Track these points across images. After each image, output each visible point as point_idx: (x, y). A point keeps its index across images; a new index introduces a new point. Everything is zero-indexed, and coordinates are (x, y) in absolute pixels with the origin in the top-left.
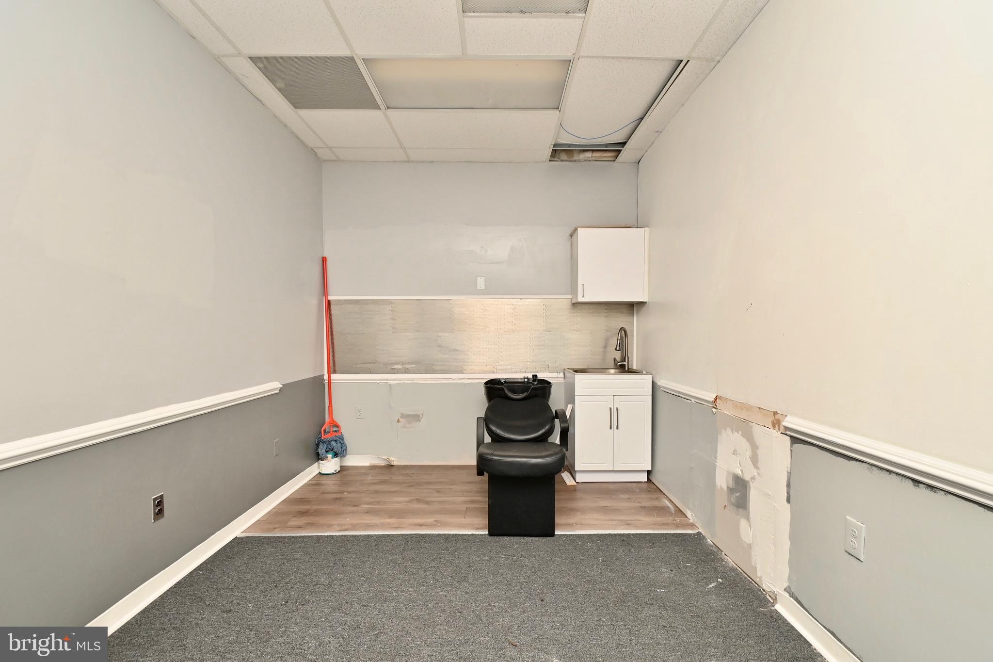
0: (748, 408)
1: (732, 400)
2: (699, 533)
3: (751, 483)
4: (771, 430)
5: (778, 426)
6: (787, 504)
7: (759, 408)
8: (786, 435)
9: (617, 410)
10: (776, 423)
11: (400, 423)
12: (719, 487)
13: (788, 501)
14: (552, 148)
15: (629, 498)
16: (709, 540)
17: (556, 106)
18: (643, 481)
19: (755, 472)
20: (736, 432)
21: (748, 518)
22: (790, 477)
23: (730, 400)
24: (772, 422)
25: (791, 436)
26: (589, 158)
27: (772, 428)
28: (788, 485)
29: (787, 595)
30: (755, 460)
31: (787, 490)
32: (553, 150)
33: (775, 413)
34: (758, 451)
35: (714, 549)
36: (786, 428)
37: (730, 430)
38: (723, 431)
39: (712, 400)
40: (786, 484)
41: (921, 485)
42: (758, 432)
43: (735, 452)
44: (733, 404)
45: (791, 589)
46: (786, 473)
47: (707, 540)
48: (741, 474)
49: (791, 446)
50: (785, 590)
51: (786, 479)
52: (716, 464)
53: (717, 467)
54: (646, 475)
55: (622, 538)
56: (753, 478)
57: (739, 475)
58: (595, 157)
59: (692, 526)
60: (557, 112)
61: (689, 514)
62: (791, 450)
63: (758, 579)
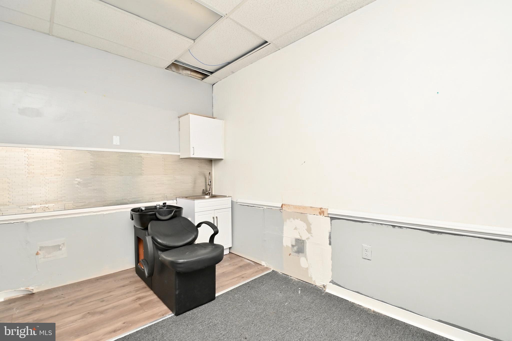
0: (304, 208)
1: (293, 205)
2: (273, 271)
3: (306, 240)
4: (319, 216)
5: (323, 213)
6: (329, 245)
7: (311, 207)
8: (329, 217)
9: (217, 217)
10: (322, 212)
11: (39, 255)
12: (285, 246)
13: (330, 244)
14: (173, 62)
15: (230, 264)
16: (279, 273)
17: (194, 38)
18: (227, 254)
19: (309, 235)
20: (296, 219)
21: (306, 257)
22: (331, 234)
23: (291, 205)
24: (319, 212)
25: (331, 217)
26: (188, 74)
27: (319, 215)
28: (330, 238)
29: (331, 284)
30: (309, 230)
31: (329, 240)
32: (173, 63)
33: (321, 209)
34: (311, 226)
35: (284, 276)
36: (328, 214)
37: (292, 219)
38: (288, 220)
39: (281, 206)
40: (328, 237)
41: (396, 227)
42: (311, 218)
43: (296, 229)
44: (293, 207)
45: (333, 281)
46: (329, 233)
47: (278, 272)
48: (300, 238)
49: (331, 221)
50: (330, 282)
51: (328, 235)
52: (283, 235)
53: (284, 237)
54: (228, 250)
55: (248, 286)
56: (308, 238)
57: (299, 238)
58: (192, 75)
59: (267, 268)
60: (193, 42)
61: (263, 263)
62: (331, 223)
63: (313, 282)
